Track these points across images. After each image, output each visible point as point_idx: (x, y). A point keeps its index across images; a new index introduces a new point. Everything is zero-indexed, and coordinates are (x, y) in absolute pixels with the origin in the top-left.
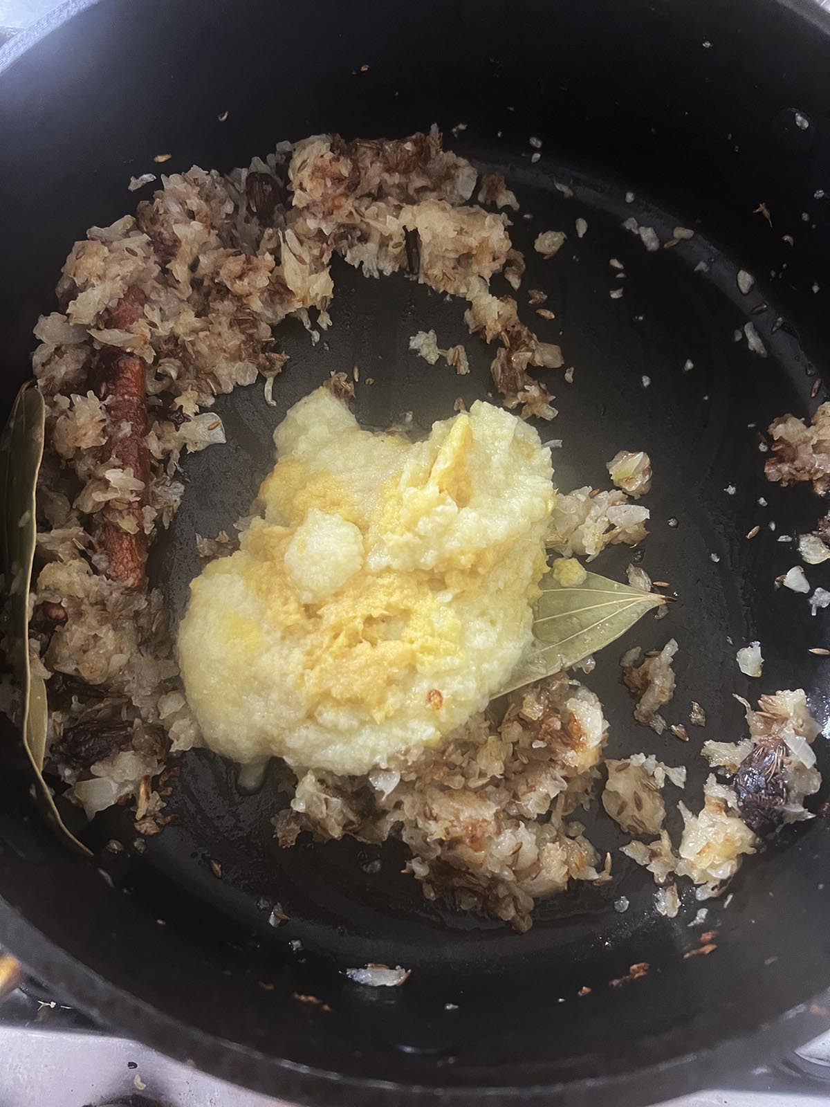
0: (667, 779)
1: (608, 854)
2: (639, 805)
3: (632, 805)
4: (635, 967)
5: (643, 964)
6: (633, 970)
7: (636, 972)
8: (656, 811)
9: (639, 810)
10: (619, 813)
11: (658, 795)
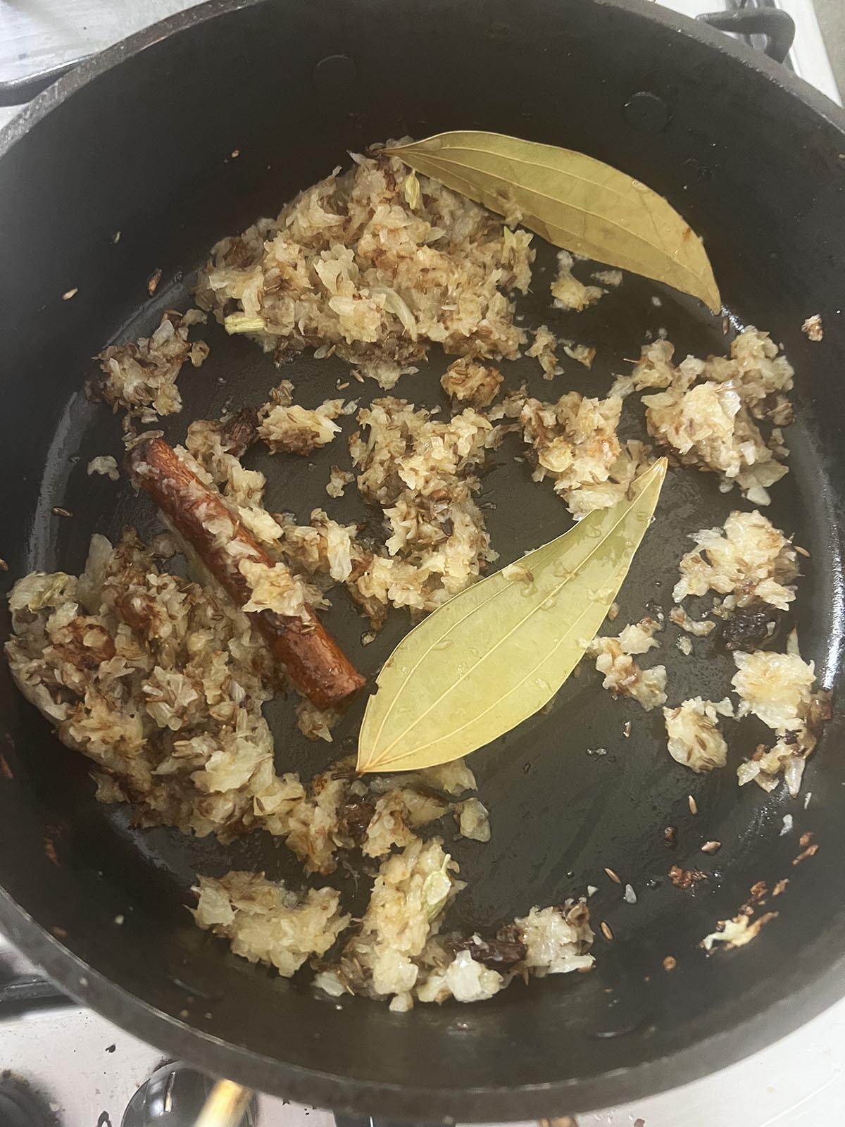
0: (719, 715)
1: (690, 797)
2: (703, 745)
3: (697, 748)
4: (754, 888)
5: (759, 883)
6: (754, 891)
7: (757, 893)
8: (718, 747)
9: (704, 750)
10: (689, 758)
11: (716, 730)
